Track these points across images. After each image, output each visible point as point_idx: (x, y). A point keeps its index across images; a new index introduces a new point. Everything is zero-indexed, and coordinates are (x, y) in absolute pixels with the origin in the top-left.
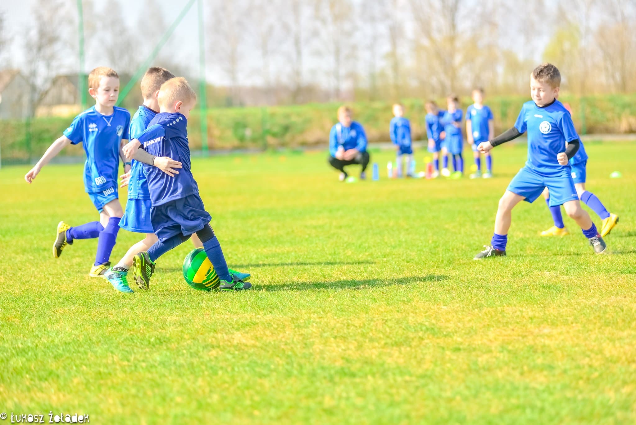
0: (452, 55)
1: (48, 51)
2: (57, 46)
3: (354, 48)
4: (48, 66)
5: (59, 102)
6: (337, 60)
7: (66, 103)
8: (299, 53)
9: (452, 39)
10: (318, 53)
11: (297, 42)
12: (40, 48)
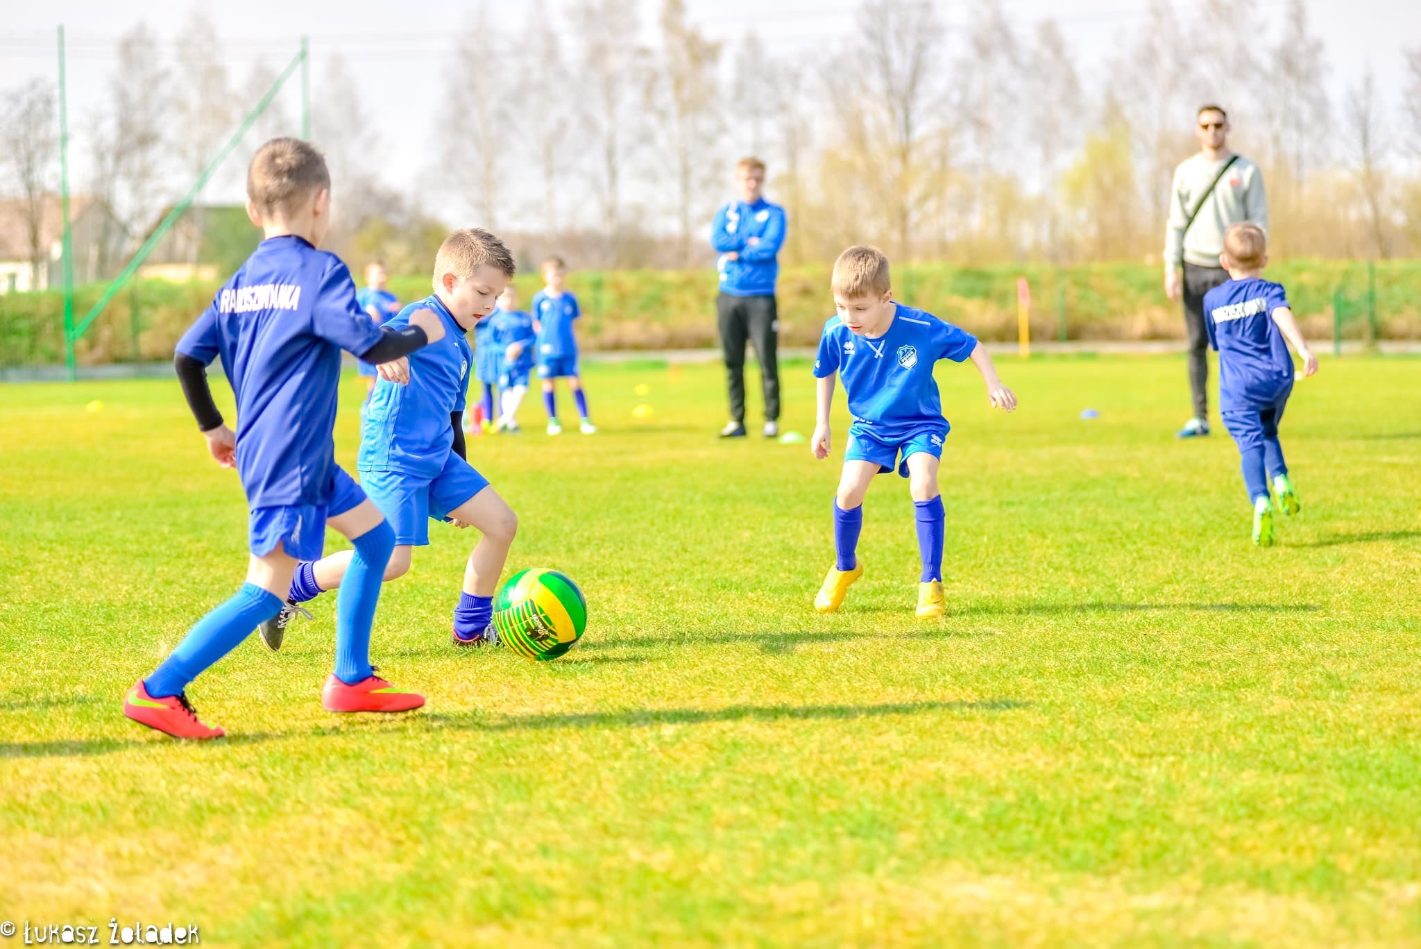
0: (902, 184)
1: (136, 161)
2: (155, 153)
3: (718, 166)
4: (135, 190)
5: (171, 258)
6: (686, 188)
7: (183, 260)
8: (613, 174)
9: (904, 154)
10: (651, 175)
11: (610, 154)
12: (120, 155)
